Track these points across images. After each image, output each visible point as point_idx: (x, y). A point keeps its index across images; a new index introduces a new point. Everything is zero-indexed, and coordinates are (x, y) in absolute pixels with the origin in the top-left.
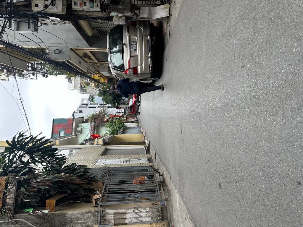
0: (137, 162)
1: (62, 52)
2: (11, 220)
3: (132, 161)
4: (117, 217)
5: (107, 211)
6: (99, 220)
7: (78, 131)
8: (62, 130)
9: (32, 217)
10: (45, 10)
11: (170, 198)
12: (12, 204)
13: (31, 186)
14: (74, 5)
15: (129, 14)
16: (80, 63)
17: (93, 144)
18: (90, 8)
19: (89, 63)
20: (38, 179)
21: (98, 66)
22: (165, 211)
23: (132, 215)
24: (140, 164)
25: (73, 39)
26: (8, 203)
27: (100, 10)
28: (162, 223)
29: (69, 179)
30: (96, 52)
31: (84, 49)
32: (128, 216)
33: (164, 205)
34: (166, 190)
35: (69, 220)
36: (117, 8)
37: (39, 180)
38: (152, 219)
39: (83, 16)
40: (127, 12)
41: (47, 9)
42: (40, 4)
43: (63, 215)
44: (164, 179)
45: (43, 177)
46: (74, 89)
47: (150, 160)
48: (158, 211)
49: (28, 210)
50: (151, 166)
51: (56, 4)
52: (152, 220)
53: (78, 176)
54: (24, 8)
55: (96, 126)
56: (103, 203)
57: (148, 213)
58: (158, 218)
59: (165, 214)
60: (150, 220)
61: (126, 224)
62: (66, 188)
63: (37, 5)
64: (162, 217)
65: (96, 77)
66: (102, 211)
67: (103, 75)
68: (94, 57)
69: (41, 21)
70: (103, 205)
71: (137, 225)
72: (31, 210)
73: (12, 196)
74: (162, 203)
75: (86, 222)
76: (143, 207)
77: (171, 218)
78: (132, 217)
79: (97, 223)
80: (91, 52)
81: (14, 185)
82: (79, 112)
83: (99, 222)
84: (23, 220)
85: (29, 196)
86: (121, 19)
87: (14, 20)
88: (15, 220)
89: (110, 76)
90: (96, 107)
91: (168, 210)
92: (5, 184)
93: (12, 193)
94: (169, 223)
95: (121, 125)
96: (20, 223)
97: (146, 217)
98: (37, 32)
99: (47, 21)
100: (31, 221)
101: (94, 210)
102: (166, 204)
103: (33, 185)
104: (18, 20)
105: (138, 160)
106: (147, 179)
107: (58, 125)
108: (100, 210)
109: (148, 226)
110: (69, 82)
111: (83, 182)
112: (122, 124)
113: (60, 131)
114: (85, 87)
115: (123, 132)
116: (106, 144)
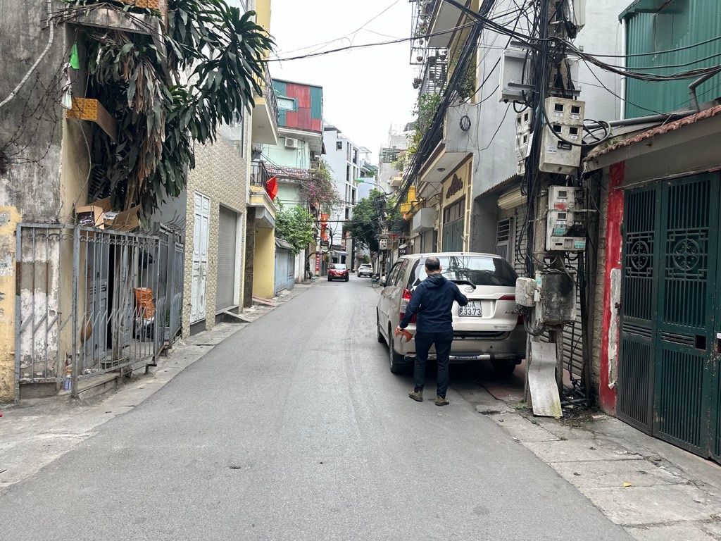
0: (194, 294)
1: (465, 135)
2: (53, 18)
3: (199, 283)
4: (40, 271)
5: (57, 246)
6: (34, 225)
7: (290, 142)
8: (294, 104)
9: (55, 66)
10: (547, 126)
11: (77, 405)
12: (94, 21)
13: (136, 67)
14: (560, 192)
15: (539, 315)
16: (441, 170)
17: (252, 183)
18: (553, 226)
19: (441, 186)
20: (154, 81)
21: (434, 206)
22: (43, 391)
23: (40, 308)
24: (190, 304)
25: (493, 161)
26: (97, 12)
27: (548, 248)
28: (13, 383)
29: (150, 151)
30: (464, 209)
31: (469, 183)
32: (40, 297)
33: (61, 387)
34: (102, 390)
35: (43, 152)
36: (553, 290)
37: (150, 84)
38: (25, 357)
39: (535, 206)
40: (544, 314)
41: (551, 131)
42: (562, 115)
43: (55, 139)
44: (137, 378)
45: (159, 92)
46: (392, 134)
47: (199, 326)
48: (47, 373)
49: (75, 58)
50: (180, 333)
51: (562, 151)
52: (22, 359)
53: (157, 170)
54: (555, 78)
55: (302, 182)
56: (79, 237)
57: (43, 348)
58: (26, 375)
59: (35, 392)
60: (24, 353)
61: (18, 293)
62: (129, 140)
63: (559, 108)
64: (29, 385)
65: (412, 196)
66: (58, 233)
67: (416, 212)
68: (453, 203)
69: (524, 113)
70: (75, 237)
71: (13, 321)
72: (74, 63)
73: (114, 22)
74: (68, 385)
75: (32, 192)
76: (59, 335)
77: (24, 408)
78: (37, 306)
79: (28, 221)
80: (463, 198)
81: (139, 27)
82: (338, 143)
83: (29, 225)
84: (49, 45)
85: (111, 60)
86: (527, 296)
87: (527, 54)
88: (52, 26)
89: (413, 229)
90: (348, 180)
91: (47, 399)
92: (144, 7)
93: (122, 22)
94: (12, 401)
95: (300, 243)
96: (42, 38)
97: (33, 342)
98: (500, 101)
99: (525, 126)
100: (46, 62)
101: (61, 215)
102: (64, 393)
103: (137, 70)
104: (529, 61)
105: (202, 297)
106: (148, 323)
107: (309, 96)
108: (60, 229)
109: (9, 347)
110: (407, 126)
111: (141, 182)
112: (302, 246)
113: (293, 101)
114: (396, 160)
115: (282, 249)
116: (251, 212)
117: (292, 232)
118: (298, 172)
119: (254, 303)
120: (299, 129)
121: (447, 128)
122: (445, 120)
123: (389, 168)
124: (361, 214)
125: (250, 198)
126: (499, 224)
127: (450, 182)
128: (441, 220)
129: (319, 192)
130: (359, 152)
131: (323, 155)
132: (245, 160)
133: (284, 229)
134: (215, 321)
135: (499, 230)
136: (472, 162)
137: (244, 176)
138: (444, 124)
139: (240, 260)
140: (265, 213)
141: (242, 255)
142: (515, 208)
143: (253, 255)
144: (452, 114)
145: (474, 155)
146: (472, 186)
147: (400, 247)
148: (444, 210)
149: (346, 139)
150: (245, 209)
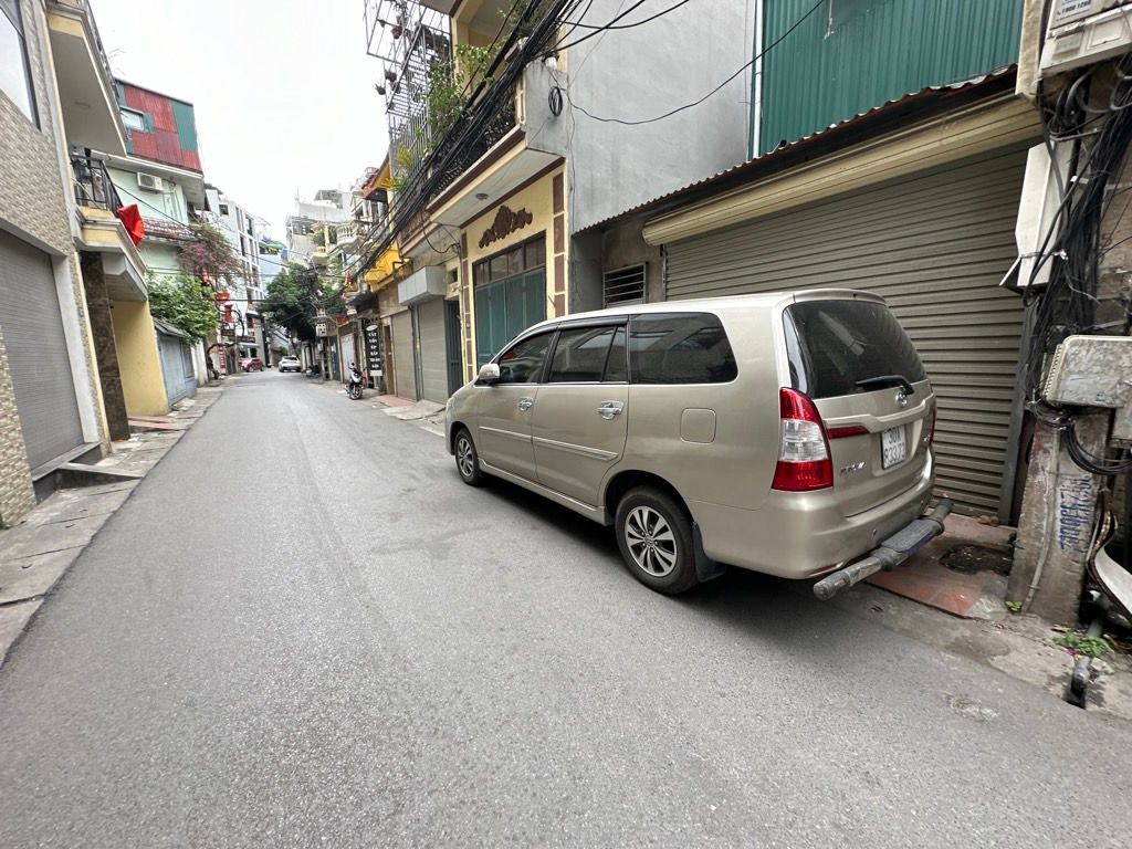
1: (555, 122)
7: (148, 181)
8: (145, 122)
16: (481, 197)
17: (81, 199)
19: (464, 229)
30: (542, 255)
31: (559, 210)
46: (301, 202)
55: (180, 242)
67: (406, 276)
68: (504, 251)
80: (538, 238)
82: (222, 206)
90: (244, 255)
95: (197, 328)
107: (170, 113)
112: (199, 333)
113: (141, 115)
114: (312, 232)
115: (169, 335)
116: (92, 262)
117: (181, 313)
118: (171, 228)
119: (134, 429)
120: (161, 162)
121: (527, 104)
122: (522, 89)
123: (304, 241)
124: (281, 292)
125: (82, 229)
126: (608, 276)
127: (488, 221)
128: (465, 281)
129: (212, 259)
130: (255, 222)
131: (207, 212)
132: (49, 140)
133: (162, 306)
134: (34, 495)
135: (608, 285)
136: (562, 174)
137: (55, 176)
138: (518, 97)
139: (83, 353)
140: (127, 266)
141: (86, 344)
142: (662, 246)
143: (113, 344)
144: (531, 81)
145: (567, 161)
146: (566, 213)
147: (368, 329)
148: (475, 266)
149: (232, 203)
150: (74, 250)
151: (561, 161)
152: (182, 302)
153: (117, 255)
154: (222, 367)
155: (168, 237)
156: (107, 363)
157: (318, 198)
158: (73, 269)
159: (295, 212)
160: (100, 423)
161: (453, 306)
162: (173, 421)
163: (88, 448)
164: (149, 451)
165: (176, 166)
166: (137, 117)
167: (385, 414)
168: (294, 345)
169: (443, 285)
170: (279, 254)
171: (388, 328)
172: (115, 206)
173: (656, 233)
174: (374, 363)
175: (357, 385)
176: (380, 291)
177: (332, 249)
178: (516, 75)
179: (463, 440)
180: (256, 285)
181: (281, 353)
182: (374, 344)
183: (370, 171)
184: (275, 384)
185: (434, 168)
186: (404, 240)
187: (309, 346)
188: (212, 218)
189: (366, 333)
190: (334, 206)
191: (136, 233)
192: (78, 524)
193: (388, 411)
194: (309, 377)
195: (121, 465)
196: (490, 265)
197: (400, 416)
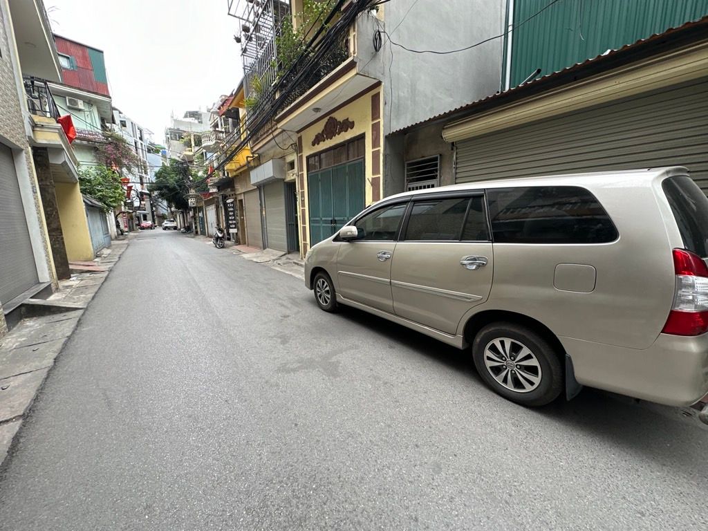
7: (73, 102)
8: (71, 63)
16: (317, 110)
19: (300, 134)
21: (283, 158)
46: (174, 119)
55: (97, 144)
80: (359, 138)
107: (87, 57)
113: (68, 58)
114: (183, 138)
115: (93, 206)
116: (41, 154)
117: (99, 191)
118: (90, 134)
119: (73, 271)
120: (82, 90)
121: (356, 43)
122: (354, 31)
123: (177, 144)
124: (165, 177)
125: (33, 131)
126: (409, 165)
127: (319, 127)
128: (301, 169)
129: (119, 155)
130: (144, 132)
131: (113, 125)
132: (8, 65)
133: (88, 187)
134: (6, 325)
135: (408, 171)
136: (379, 93)
137: (13, 91)
138: (351, 38)
139: (37, 219)
140: (65, 157)
141: (39, 213)
142: (453, 143)
143: (57, 212)
144: (361, 26)
145: (383, 84)
146: (381, 120)
147: (227, 202)
148: (308, 158)
149: (129, 119)
150: (28, 145)
151: (379, 84)
152: (100, 184)
153: (58, 150)
154: (126, 227)
155: (89, 140)
156: (54, 226)
157: (186, 116)
158: (28, 159)
159: (171, 125)
160: (50, 269)
161: (291, 186)
162: (98, 265)
163: (42, 287)
164: (86, 287)
165: (93, 93)
166: (66, 59)
167: (244, 258)
168: (172, 213)
169: (283, 172)
170: (160, 154)
171: (241, 201)
172: (56, 115)
173: (450, 134)
174: (232, 224)
175: (221, 238)
176: (235, 176)
177: (196, 149)
178: (351, 21)
179: (321, 280)
180: (146, 173)
181: (163, 217)
182: (231, 211)
183: (224, 97)
184: (162, 238)
185: (281, 91)
186: (254, 142)
187: (182, 213)
188: (116, 128)
189: (225, 205)
190: (196, 121)
191: (70, 135)
192: (41, 347)
193: (246, 256)
194: (183, 233)
195: (65, 299)
196: (320, 157)
197: (255, 260)
